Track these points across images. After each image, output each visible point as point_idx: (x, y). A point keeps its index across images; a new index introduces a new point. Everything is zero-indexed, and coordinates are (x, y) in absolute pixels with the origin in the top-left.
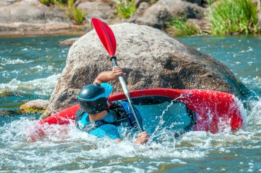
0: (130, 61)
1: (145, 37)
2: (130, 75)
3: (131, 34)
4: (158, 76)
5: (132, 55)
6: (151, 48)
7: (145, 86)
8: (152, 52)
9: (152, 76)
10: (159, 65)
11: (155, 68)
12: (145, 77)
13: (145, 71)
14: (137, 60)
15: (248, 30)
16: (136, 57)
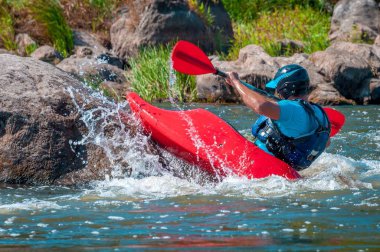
0: (10, 103)
1: (30, 71)
2: (8, 121)
3: (12, 68)
4: (46, 123)
5: (12, 95)
6: (38, 86)
7: (29, 136)
8: (40, 91)
9: (38, 123)
10: (48, 109)
11: (42, 112)
12: (29, 124)
13: (29, 116)
14: (19, 101)
15: (182, 95)
16: (17, 97)
